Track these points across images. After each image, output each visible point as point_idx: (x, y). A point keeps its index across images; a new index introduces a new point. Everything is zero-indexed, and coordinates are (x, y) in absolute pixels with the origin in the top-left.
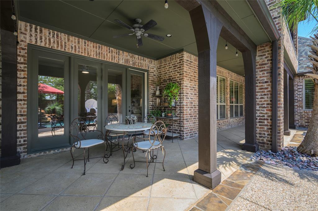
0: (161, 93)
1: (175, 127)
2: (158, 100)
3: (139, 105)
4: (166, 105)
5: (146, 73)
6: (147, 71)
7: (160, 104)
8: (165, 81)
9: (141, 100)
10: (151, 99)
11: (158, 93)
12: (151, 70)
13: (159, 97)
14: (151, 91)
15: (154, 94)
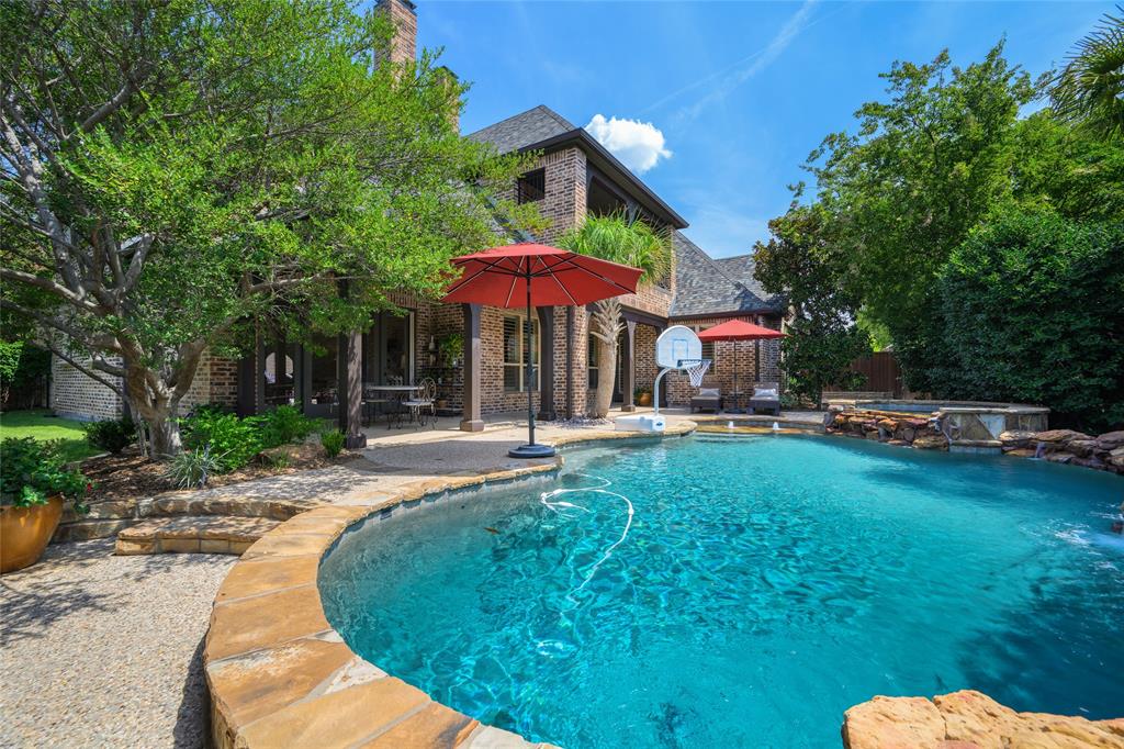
0: (436, 347)
1: (458, 398)
2: (432, 358)
3: (399, 365)
4: (445, 365)
5: (412, 314)
6: (415, 310)
7: (435, 363)
8: (443, 327)
9: (404, 358)
10: (420, 356)
11: (432, 346)
12: (422, 309)
13: (435, 352)
14: (421, 343)
15: (426, 348)
